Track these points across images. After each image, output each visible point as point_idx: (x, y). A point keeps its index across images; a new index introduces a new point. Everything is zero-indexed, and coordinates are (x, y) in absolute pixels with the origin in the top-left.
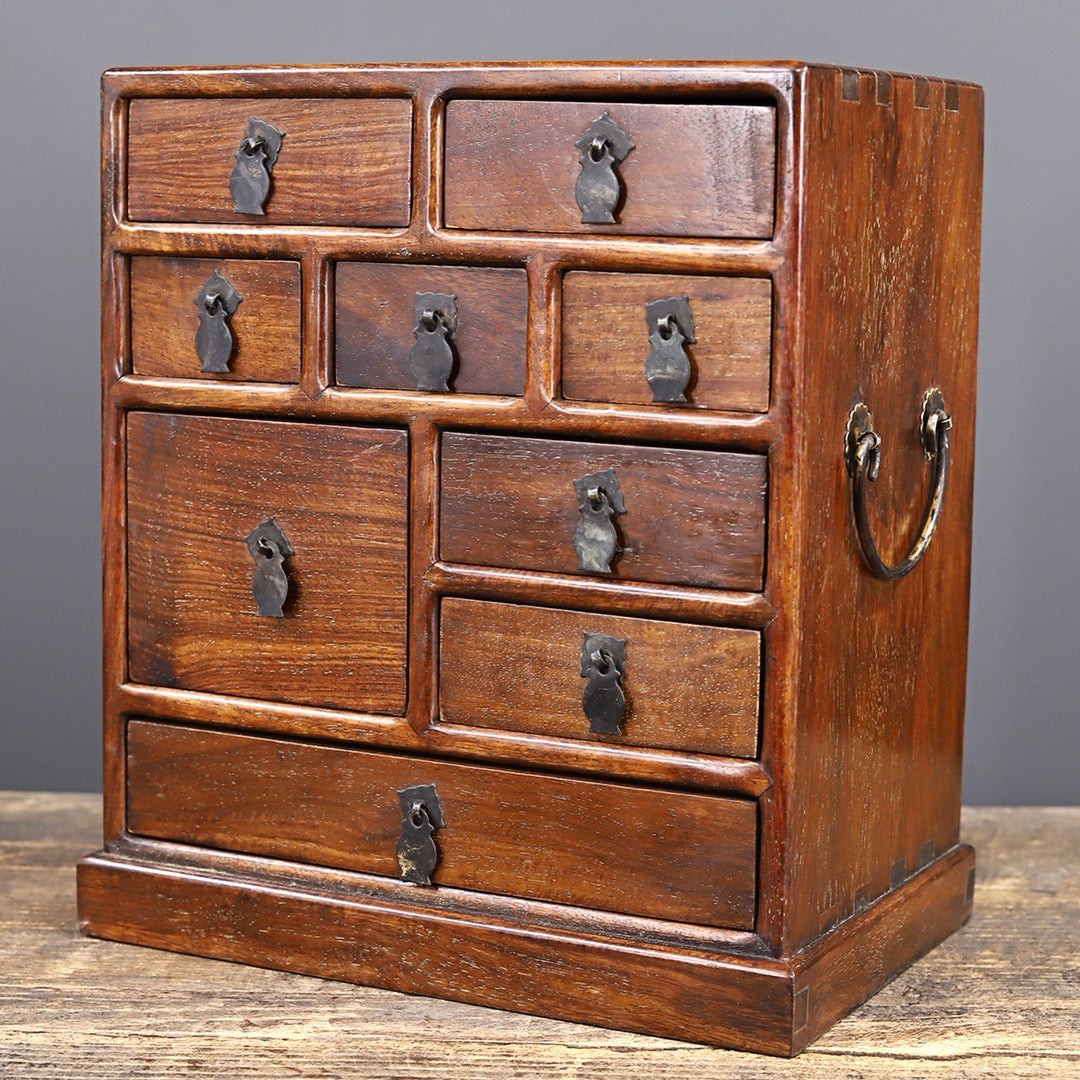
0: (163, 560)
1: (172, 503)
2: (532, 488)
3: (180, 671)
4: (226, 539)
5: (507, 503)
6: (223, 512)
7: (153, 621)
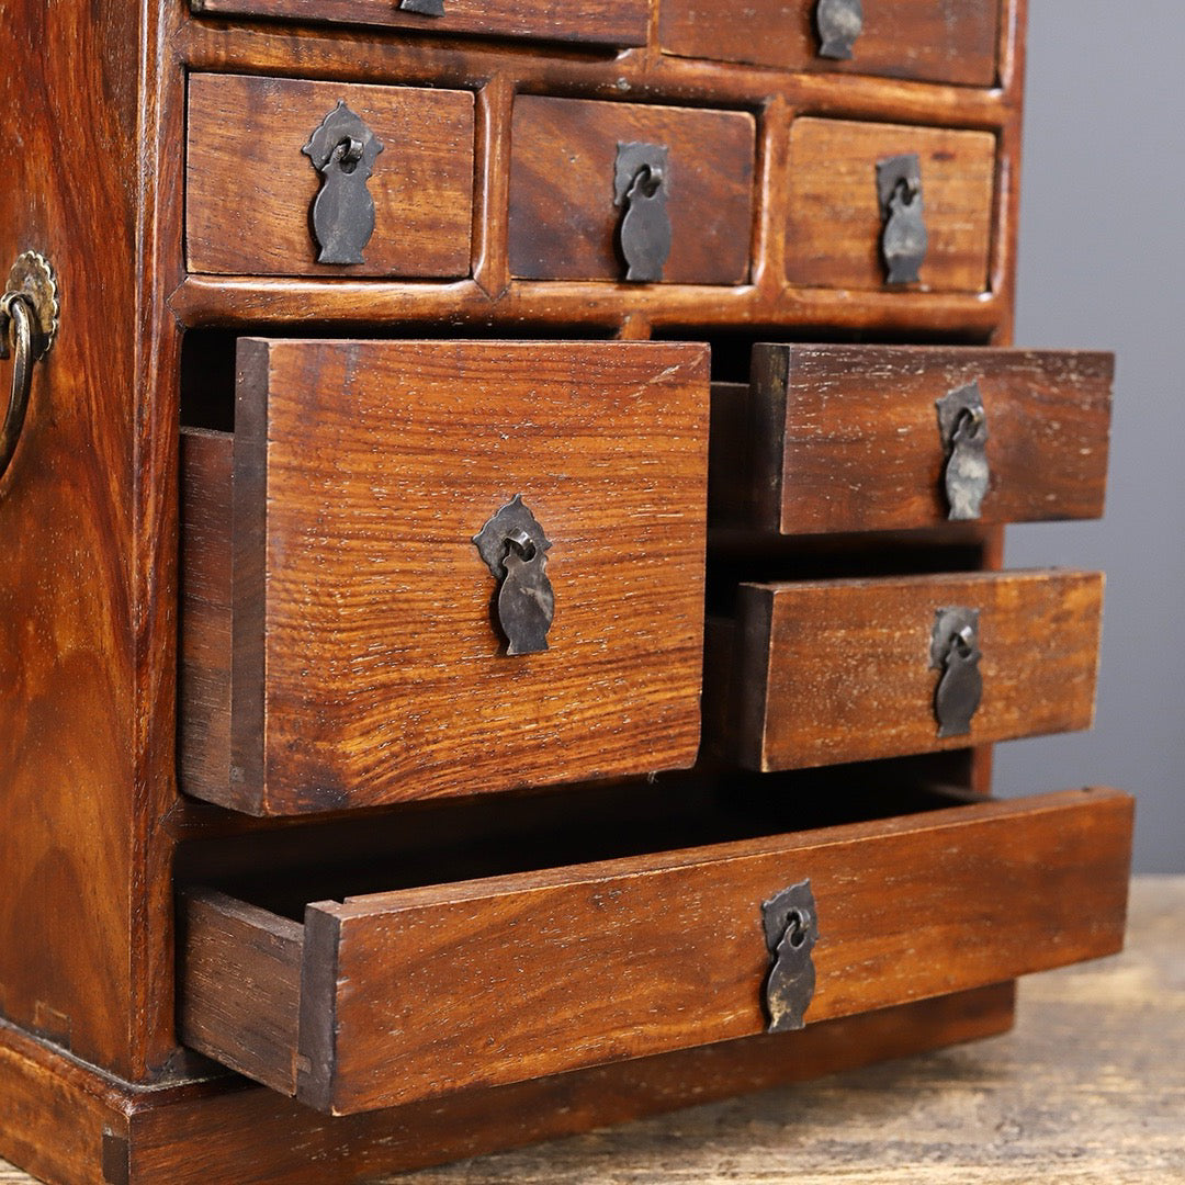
0: (331, 595)
1: (351, 495)
2: (892, 416)
3: (356, 781)
4: (442, 542)
5: (860, 441)
6: (440, 499)
7: (310, 703)
